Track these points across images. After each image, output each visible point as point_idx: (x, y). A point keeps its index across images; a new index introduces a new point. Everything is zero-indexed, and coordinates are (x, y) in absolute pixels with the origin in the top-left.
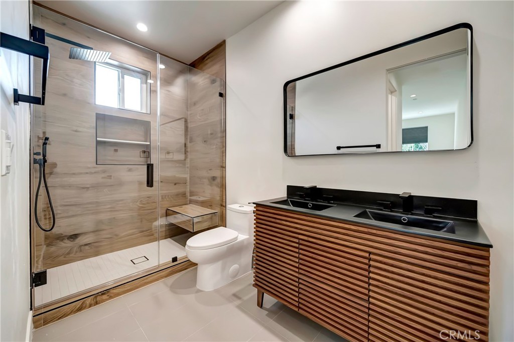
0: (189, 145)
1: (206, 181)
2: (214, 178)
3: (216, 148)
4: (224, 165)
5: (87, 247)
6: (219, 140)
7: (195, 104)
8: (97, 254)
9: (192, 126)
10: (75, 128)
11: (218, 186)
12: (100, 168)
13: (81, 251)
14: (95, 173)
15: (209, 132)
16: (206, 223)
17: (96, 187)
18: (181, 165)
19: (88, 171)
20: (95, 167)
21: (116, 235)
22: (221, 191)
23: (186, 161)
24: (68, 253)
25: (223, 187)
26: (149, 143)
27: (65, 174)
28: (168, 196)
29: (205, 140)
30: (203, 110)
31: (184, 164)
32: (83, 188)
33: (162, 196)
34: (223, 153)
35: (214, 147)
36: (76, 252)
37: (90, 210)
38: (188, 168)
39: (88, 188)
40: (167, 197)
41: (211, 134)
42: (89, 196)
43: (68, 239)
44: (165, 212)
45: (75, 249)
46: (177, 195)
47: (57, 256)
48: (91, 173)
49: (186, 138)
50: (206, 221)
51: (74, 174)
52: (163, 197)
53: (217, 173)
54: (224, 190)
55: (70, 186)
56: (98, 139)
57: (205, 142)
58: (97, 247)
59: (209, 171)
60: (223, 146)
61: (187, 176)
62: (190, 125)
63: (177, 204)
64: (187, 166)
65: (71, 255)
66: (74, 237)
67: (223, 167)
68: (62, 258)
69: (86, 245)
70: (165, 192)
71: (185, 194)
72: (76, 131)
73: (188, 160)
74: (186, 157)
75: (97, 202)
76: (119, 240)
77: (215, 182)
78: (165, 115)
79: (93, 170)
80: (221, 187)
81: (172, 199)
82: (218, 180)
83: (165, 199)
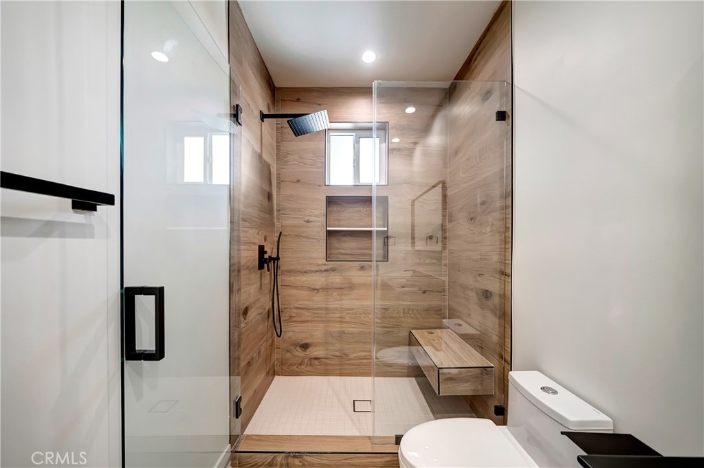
0: (449, 226)
1: (473, 295)
2: (487, 294)
3: (491, 231)
4: (508, 271)
5: (316, 362)
6: (497, 215)
7: (456, 152)
8: (327, 373)
9: (453, 193)
10: (307, 218)
11: (495, 314)
12: (331, 265)
13: (311, 365)
14: (325, 271)
15: (479, 201)
16: (466, 384)
17: (326, 289)
18: (434, 261)
19: (318, 268)
20: (325, 265)
21: (347, 355)
22: (500, 325)
23: (443, 255)
24: (301, 364)
25: (505, 316)
26: (386, 229)
27: (299, 271)
28: (413, 310)
29: (472, 216)
30: (468, 160)
31: (440, 259)
32: (314, 289)
33: (404, 309)
34: (505, 242)
35: (488, 229)
36: (307, 365)
37: (320, 317)
38: (445, 265)
39: (318, 290)
40: (411, 312)
41: (483, 203)
42: (319, 300)
43: (300, 347)
44: (408, 334)
45: (306, 360)
46: (428, 310)
47: (292, 365)
48: (321, 271)
49: (444, 216)
50: (466, 381)
51: (306, 272)
52: (407, 311)
53: (494, 285)
54: (508, 326)
55: (302, 287)
56: (328, 229)
57: (471, 219)
58: (326, 364)
59: (478, 278)
60: (506, 228)
61: (446, 279)
62: (449, 193)
63: (426, 324)
64: (444, 262)
65: (302, 367)
66: (305, 346)
67: (506, 274)
68: (295, 368)
69: (316, 359)
70: (409, 303)
71: (441, 310)
72: (308, 222)
73: (446, 253)
74: (444, 248)
75: (326, 309)
76: (348, 362)
77: (490, 303)
78: (409, 183)
79: (324, 268)
80: (500, 318)
81: (418, 316)
82: (496, 300)
83: (408, 315)
